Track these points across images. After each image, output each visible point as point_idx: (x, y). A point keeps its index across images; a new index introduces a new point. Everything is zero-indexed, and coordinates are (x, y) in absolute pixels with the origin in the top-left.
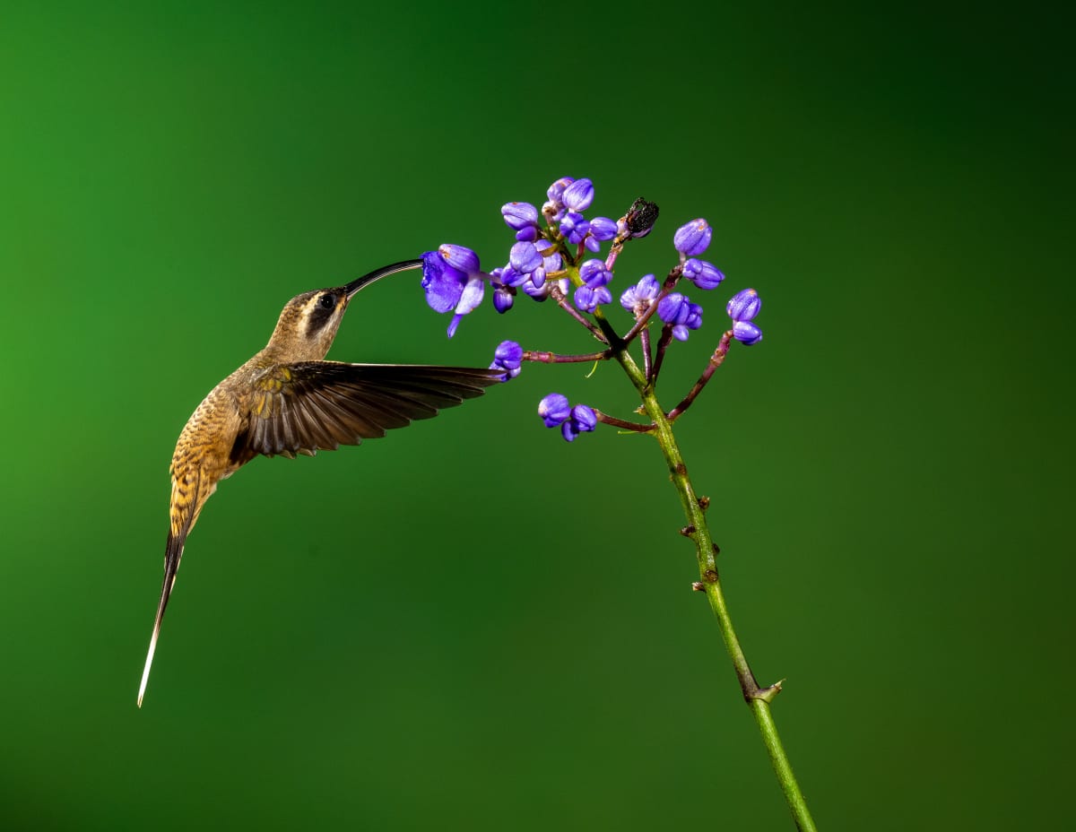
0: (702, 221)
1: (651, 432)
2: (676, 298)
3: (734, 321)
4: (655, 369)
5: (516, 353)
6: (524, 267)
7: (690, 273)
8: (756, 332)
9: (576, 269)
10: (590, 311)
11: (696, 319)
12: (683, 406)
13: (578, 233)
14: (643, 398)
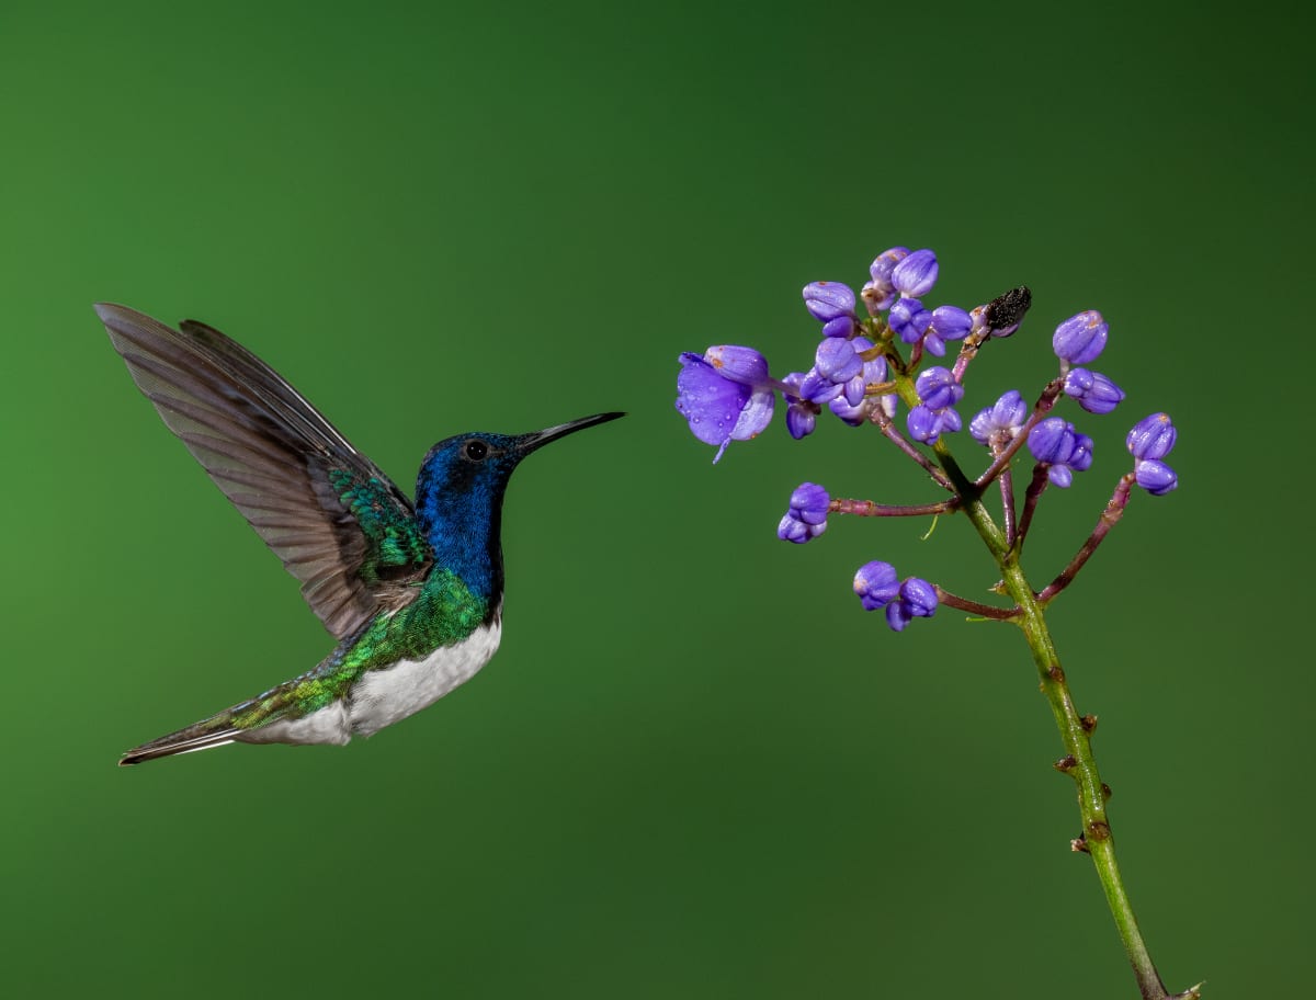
0: (1094, 315)
1: (1014, 619)
2: (1054, 425)
3: (1137, 460)
4: (1020, 530)
5: (821, 500)
6: (835, 375)
7: (1076, 391)
8: (1170, 476)
9: (909, 381)
10: (930, 442)
11: (1083, 456)
12: (1061, 583)
13: (917, 328)
14: (1002, 569)
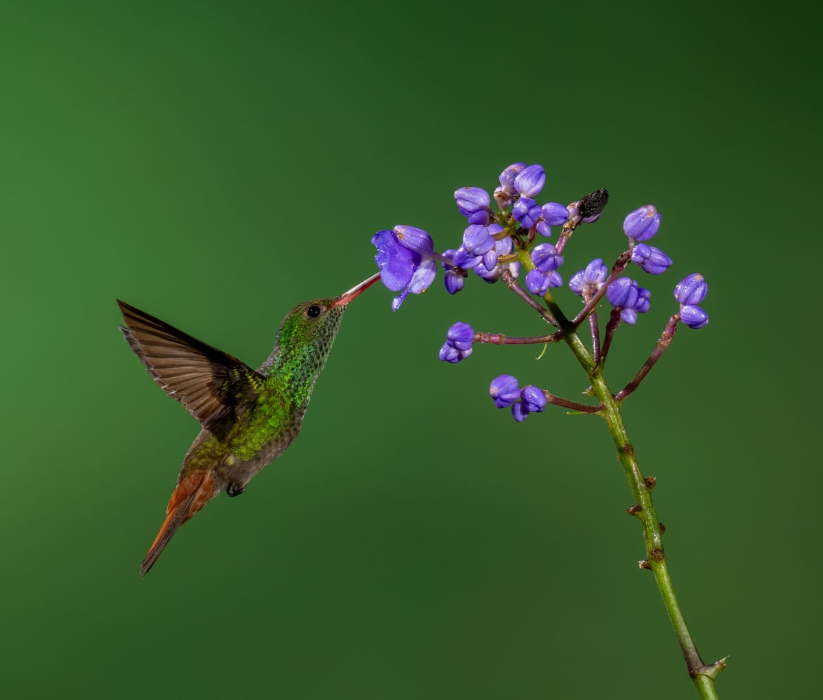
0: (651, 208)
1: (599, 413)
2: (625, 283)
3: (681, 305)
4: (603, 352)
5: (468, 334)
6: (476, 250)
7: (639, 259)
8: (703, 316)
9: (527, 253)
10: (541, 294)
11: (644, 303)
12: (630, 388)
13: (531, 218)
14: (591, 379)
